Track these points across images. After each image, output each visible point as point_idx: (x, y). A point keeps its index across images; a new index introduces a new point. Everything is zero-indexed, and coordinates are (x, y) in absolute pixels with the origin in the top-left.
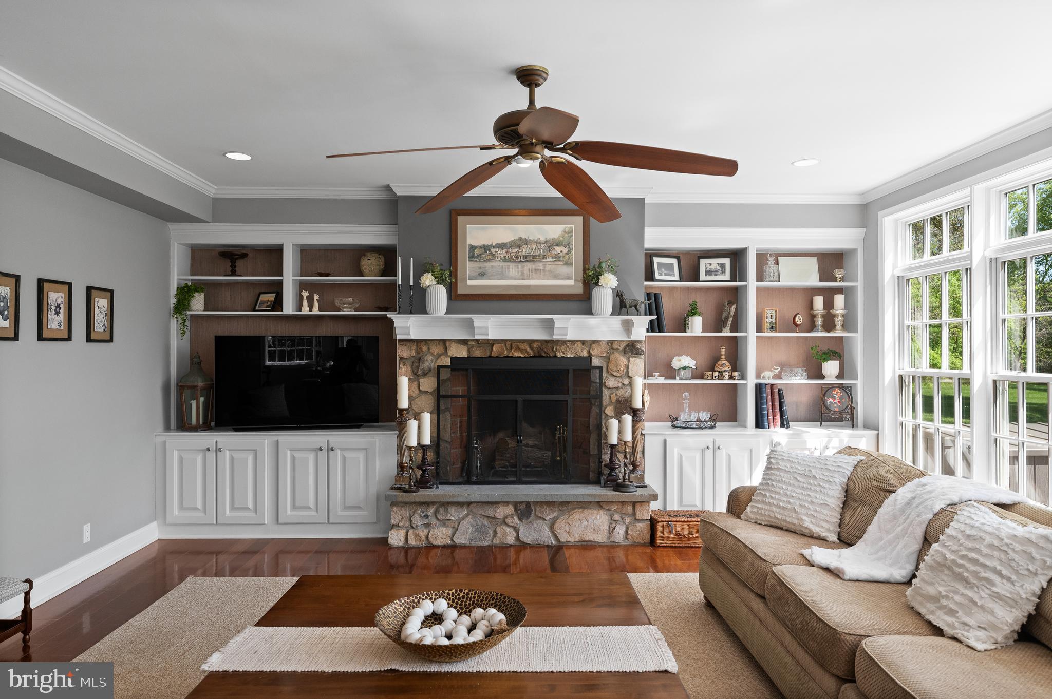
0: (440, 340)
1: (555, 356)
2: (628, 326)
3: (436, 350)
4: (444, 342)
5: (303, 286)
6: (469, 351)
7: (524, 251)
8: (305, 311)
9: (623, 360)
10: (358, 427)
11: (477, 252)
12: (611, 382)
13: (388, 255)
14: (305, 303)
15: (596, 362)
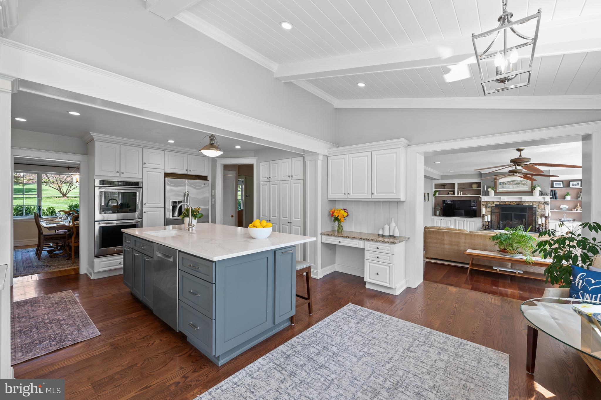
1: (523, 205)
2: (544, 198)
3: (491, 203)
4: (493, 201)
5: (458, 191)
6: (499, 203)
7: (514, 183)
8: (459, 195)
9: (543, 206)
10: (472, 217)
11: (501, 183)
12: (539, 210)
13: (479, 185)
14: (459, 194)
15: (534, 206)
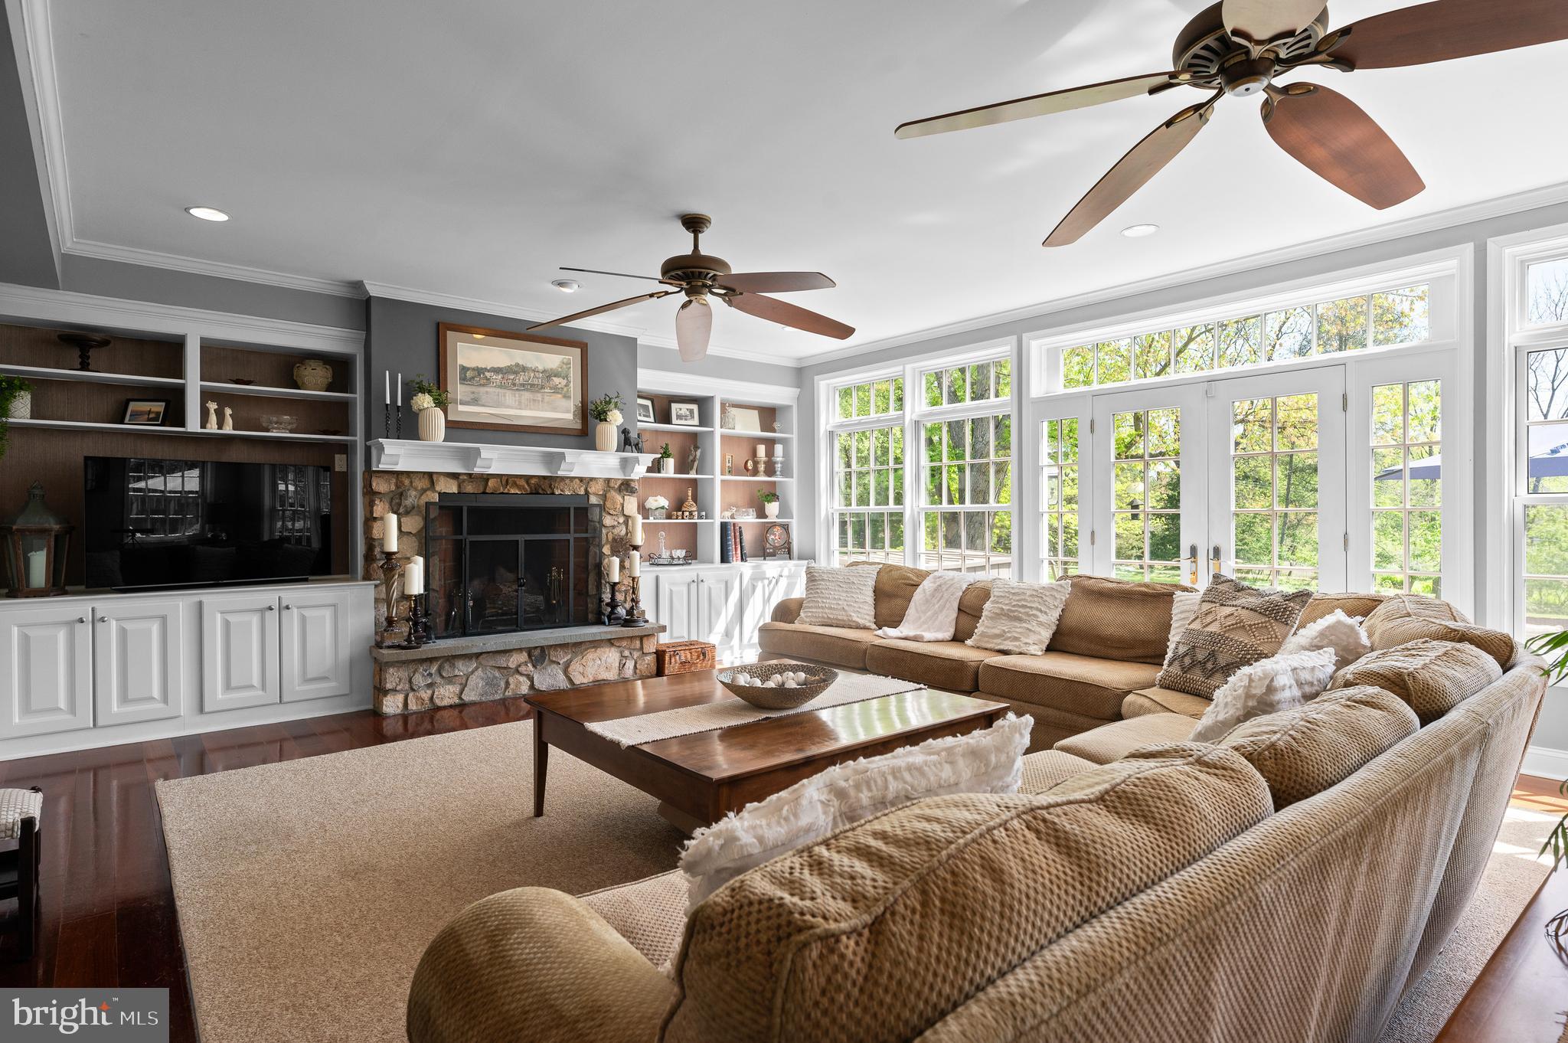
0: (424, 473)
3: (421, 484)
4: (430, 475)
5: (206, 395)
6: (459, 487)
7: (521, 378)
8: (212, 428)
9: (619, 498)
10: (306, 580)
11: (469, 374)
12: (608, 521)
13: (339, 368)
14: (213, 418)
15: (593, 500)
